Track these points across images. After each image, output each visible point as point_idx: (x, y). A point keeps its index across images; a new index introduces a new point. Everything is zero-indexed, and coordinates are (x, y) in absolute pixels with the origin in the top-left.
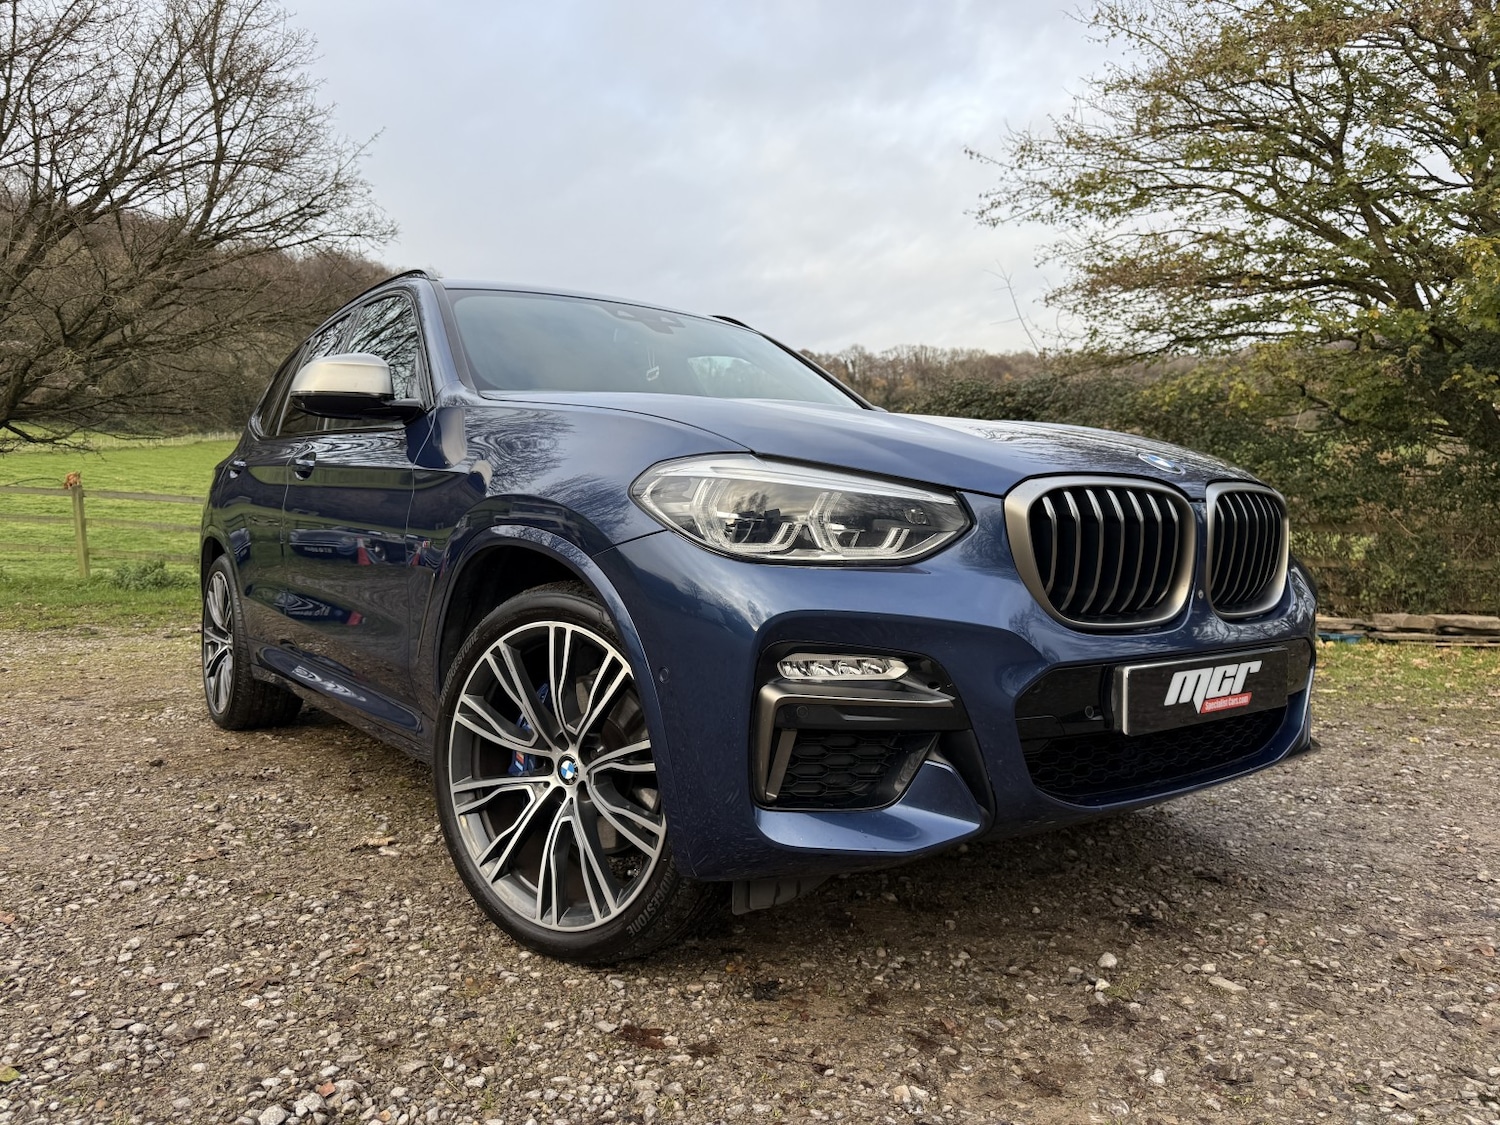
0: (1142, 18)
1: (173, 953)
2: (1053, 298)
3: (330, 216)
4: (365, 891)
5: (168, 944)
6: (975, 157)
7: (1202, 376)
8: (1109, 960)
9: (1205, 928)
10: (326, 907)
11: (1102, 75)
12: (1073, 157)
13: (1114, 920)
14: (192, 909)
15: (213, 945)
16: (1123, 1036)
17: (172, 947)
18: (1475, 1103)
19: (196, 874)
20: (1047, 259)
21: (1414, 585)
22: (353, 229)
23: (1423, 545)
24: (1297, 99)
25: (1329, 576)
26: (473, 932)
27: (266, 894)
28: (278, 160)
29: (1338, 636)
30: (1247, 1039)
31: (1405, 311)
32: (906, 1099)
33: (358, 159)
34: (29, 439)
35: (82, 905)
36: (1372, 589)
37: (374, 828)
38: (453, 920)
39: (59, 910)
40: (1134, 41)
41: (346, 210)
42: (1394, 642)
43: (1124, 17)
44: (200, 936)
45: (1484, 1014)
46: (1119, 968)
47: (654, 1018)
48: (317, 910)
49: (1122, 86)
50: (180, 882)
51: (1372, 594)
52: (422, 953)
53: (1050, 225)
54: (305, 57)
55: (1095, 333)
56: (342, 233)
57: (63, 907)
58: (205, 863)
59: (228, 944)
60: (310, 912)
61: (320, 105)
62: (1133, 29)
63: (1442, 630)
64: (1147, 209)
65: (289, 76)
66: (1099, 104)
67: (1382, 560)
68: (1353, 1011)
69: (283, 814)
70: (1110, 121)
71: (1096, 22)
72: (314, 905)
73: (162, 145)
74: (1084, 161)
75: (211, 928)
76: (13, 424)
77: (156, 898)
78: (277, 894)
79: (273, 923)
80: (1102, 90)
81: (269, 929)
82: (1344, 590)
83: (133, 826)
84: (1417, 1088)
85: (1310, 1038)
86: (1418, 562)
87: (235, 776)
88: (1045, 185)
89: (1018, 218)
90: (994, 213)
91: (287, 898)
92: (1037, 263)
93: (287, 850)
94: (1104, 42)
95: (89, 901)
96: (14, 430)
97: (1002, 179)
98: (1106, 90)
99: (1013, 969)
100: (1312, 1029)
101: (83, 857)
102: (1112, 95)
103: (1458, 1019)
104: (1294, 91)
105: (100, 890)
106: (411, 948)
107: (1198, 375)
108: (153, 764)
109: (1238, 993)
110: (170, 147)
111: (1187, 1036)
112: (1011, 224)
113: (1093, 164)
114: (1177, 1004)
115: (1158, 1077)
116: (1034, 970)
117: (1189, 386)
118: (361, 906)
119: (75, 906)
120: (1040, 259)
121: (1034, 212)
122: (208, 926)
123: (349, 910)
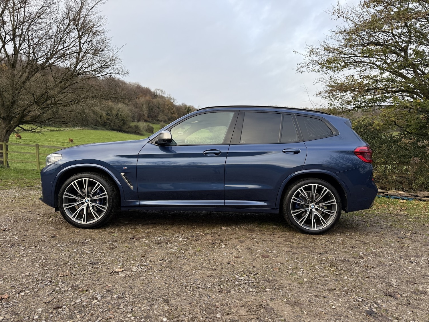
0: (348, 13)
1: (52, 315)
2: (319, 94)
3: (110, 68)
4: (114, 290)
5: (51, 311)
6: (296, 53)
7: (365, 119)
10: (101, 297)
11: (335, 29)
12: (326, 53)
14: (59, 297)
15: (65, 312)
17: (52, 313)
19: (62, 282)
20: (317, 83)
22: (116, 72)
24: (394, 37)
25: (403, 179)
26: (148, 310)
27: (83, 291)
28: (96, 52)
29: (406, 198)
31: (428, 100)
33: (118, 52)
34: (25, 130)
35: (25, 293)
36: (416, 184)
37: (118, 264)
38: (142, 304)
39: (17, 295)
40: (345, 19)
41: (115, 66)
42: (424, 201)
43: (342, 12)
44: (61, 308)
48: (99, 298)
49: (341, 32)
50: (56, 285)
52: (132, 318)
53: (318, 73)
54: (104, 23)
55: (331, 105)
56: (113, 73)
57: (19, 294)
58: (65, 277)
59: (70, 311)
60: (97, 299)
61: (108, 37)
62: (344, 16)
64: (348, 68)
65: (100, 29)
66: (334, 38)
69: (90, 258)
70: (337, 43)
71: (334, 14)
72: (98, 296)
73: (64, 48)
74: (328, 55)
75: (64, 305)
76: (20, 126)
77: (48, 291)
78: (86, 291)
79: (84, 303)
80: (335, 34)
81: (83, 306)
82: (407, 184)
83: (44, 261)
87: (76, 242)
88: (317, 61)
89: (309, 71)
90: (302, 69)
91: (89, 293)
92: (314, 84)
93: (90, 272)
94: (336, 20)
95: (27, 292)
96: (21, 127)
97: (304, 59)
98: (336, 34)
101: (27, 274)
102: (338, 35)
104: (393, 34)
105: (31, 287)
106: (129, 316)
107: (364, 118)
108: (52, 237)
110: (66, 48)
112: (307, 72)
113: (331, 55)
117: (361, 122)
118: (113, 297)
119: (22, 294)
120: (315, 83)
121: (313, 69)
122: (64, 304)
123: (109, 298)
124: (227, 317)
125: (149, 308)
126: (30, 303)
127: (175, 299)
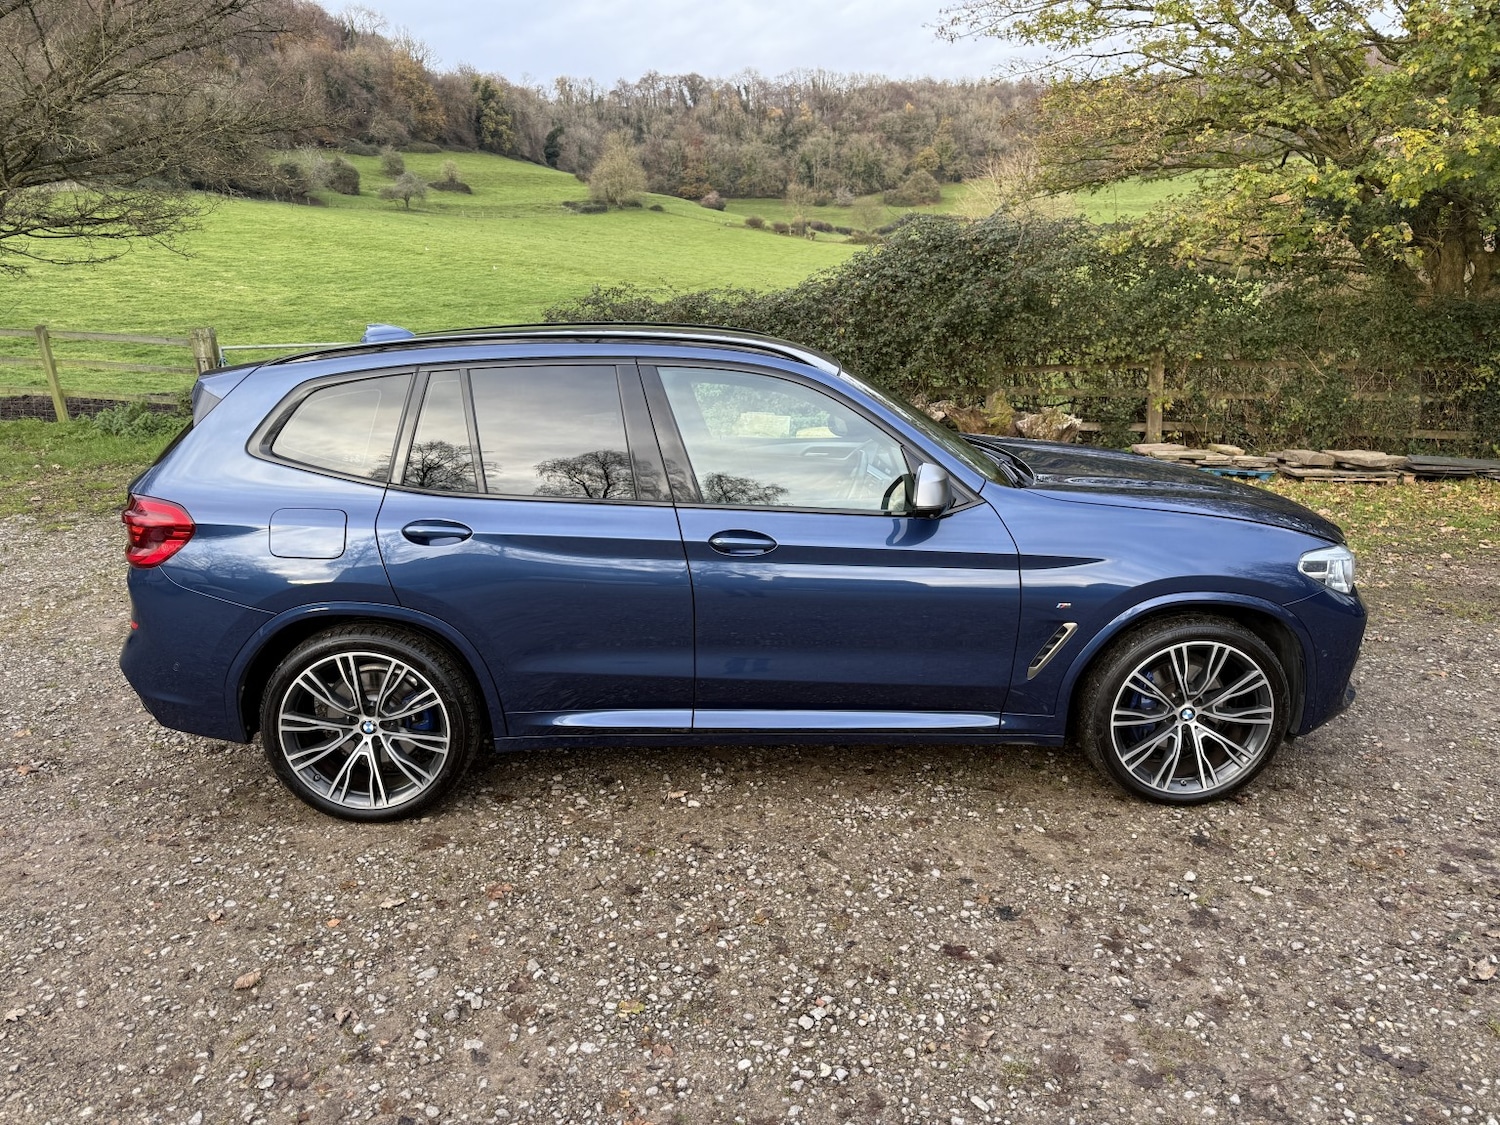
1: (638, 908)
5: (627, 901)
8: (1190, 876)
9: (1236, 843)
10: (696, 860)
13: (1183, 841)
14: (614, 869)
15: (656, 899)
16: (1214, 932)
17: (633, 903)
18: (1401, 964)
19: (583, 836)
21: (1318, 418)
23: (1330, 382)
26: (804, 876)
27: (646, 851)
30: (1281, 930)
31: (1339, 174)
32: (1120, 985)
35: (538, 871)
36: (1283, 421)
38: (784, 866)
42: (1300, 479)
44: (641, 892)
45: (1402, 902)
46: (1198, 880)
47: (955, 938)
48: (694, 865)
50: (584, 846)
51: (1282, 426)
53: (1005, 40)
58: (578, 825)
59: (664, 898)
60: (691, 866)
63: (1339, 465)
67: (1294, 396)
68: (1332, 905)
72: (689, 861)
75: (642, 885)
77: (581, 861)
78: (653, 850)
79: (677, 878)
81: (678, 883)
84: (1372, 957)
85: (1313, 927)
86: (1324, 397)
89: (976, 34)
90: (954, 29)
91: (663, 853)
99: (1137, 886)
100: (1313, 920)
103: (1390, 907)
105: (535, 856)
106: (779, 894)
109: (1269, 897)
111: (1248, 930)
112: (968, 39)
114: (1236, 906)
115: (1242, 961)
116: (1150, 886)
117: (1141, 238)
121: (992, 29)
122: (638, 882)
123: (712, 861)
124: (949, 874)
125: (802, 873)
126: (570, 890)
127: (837, 849)
